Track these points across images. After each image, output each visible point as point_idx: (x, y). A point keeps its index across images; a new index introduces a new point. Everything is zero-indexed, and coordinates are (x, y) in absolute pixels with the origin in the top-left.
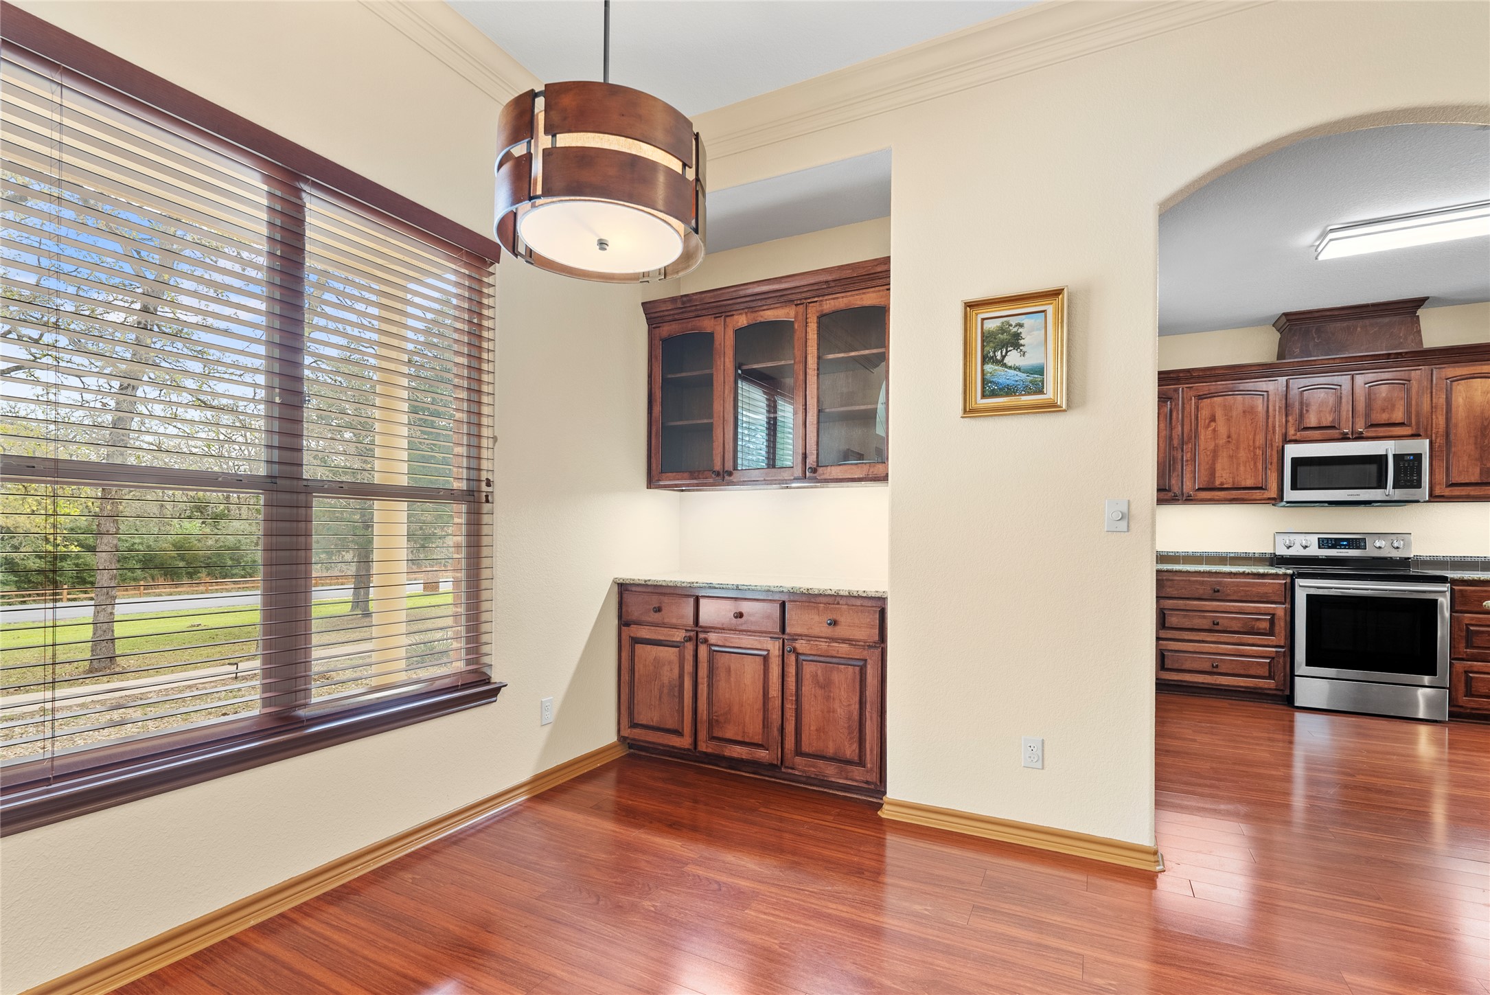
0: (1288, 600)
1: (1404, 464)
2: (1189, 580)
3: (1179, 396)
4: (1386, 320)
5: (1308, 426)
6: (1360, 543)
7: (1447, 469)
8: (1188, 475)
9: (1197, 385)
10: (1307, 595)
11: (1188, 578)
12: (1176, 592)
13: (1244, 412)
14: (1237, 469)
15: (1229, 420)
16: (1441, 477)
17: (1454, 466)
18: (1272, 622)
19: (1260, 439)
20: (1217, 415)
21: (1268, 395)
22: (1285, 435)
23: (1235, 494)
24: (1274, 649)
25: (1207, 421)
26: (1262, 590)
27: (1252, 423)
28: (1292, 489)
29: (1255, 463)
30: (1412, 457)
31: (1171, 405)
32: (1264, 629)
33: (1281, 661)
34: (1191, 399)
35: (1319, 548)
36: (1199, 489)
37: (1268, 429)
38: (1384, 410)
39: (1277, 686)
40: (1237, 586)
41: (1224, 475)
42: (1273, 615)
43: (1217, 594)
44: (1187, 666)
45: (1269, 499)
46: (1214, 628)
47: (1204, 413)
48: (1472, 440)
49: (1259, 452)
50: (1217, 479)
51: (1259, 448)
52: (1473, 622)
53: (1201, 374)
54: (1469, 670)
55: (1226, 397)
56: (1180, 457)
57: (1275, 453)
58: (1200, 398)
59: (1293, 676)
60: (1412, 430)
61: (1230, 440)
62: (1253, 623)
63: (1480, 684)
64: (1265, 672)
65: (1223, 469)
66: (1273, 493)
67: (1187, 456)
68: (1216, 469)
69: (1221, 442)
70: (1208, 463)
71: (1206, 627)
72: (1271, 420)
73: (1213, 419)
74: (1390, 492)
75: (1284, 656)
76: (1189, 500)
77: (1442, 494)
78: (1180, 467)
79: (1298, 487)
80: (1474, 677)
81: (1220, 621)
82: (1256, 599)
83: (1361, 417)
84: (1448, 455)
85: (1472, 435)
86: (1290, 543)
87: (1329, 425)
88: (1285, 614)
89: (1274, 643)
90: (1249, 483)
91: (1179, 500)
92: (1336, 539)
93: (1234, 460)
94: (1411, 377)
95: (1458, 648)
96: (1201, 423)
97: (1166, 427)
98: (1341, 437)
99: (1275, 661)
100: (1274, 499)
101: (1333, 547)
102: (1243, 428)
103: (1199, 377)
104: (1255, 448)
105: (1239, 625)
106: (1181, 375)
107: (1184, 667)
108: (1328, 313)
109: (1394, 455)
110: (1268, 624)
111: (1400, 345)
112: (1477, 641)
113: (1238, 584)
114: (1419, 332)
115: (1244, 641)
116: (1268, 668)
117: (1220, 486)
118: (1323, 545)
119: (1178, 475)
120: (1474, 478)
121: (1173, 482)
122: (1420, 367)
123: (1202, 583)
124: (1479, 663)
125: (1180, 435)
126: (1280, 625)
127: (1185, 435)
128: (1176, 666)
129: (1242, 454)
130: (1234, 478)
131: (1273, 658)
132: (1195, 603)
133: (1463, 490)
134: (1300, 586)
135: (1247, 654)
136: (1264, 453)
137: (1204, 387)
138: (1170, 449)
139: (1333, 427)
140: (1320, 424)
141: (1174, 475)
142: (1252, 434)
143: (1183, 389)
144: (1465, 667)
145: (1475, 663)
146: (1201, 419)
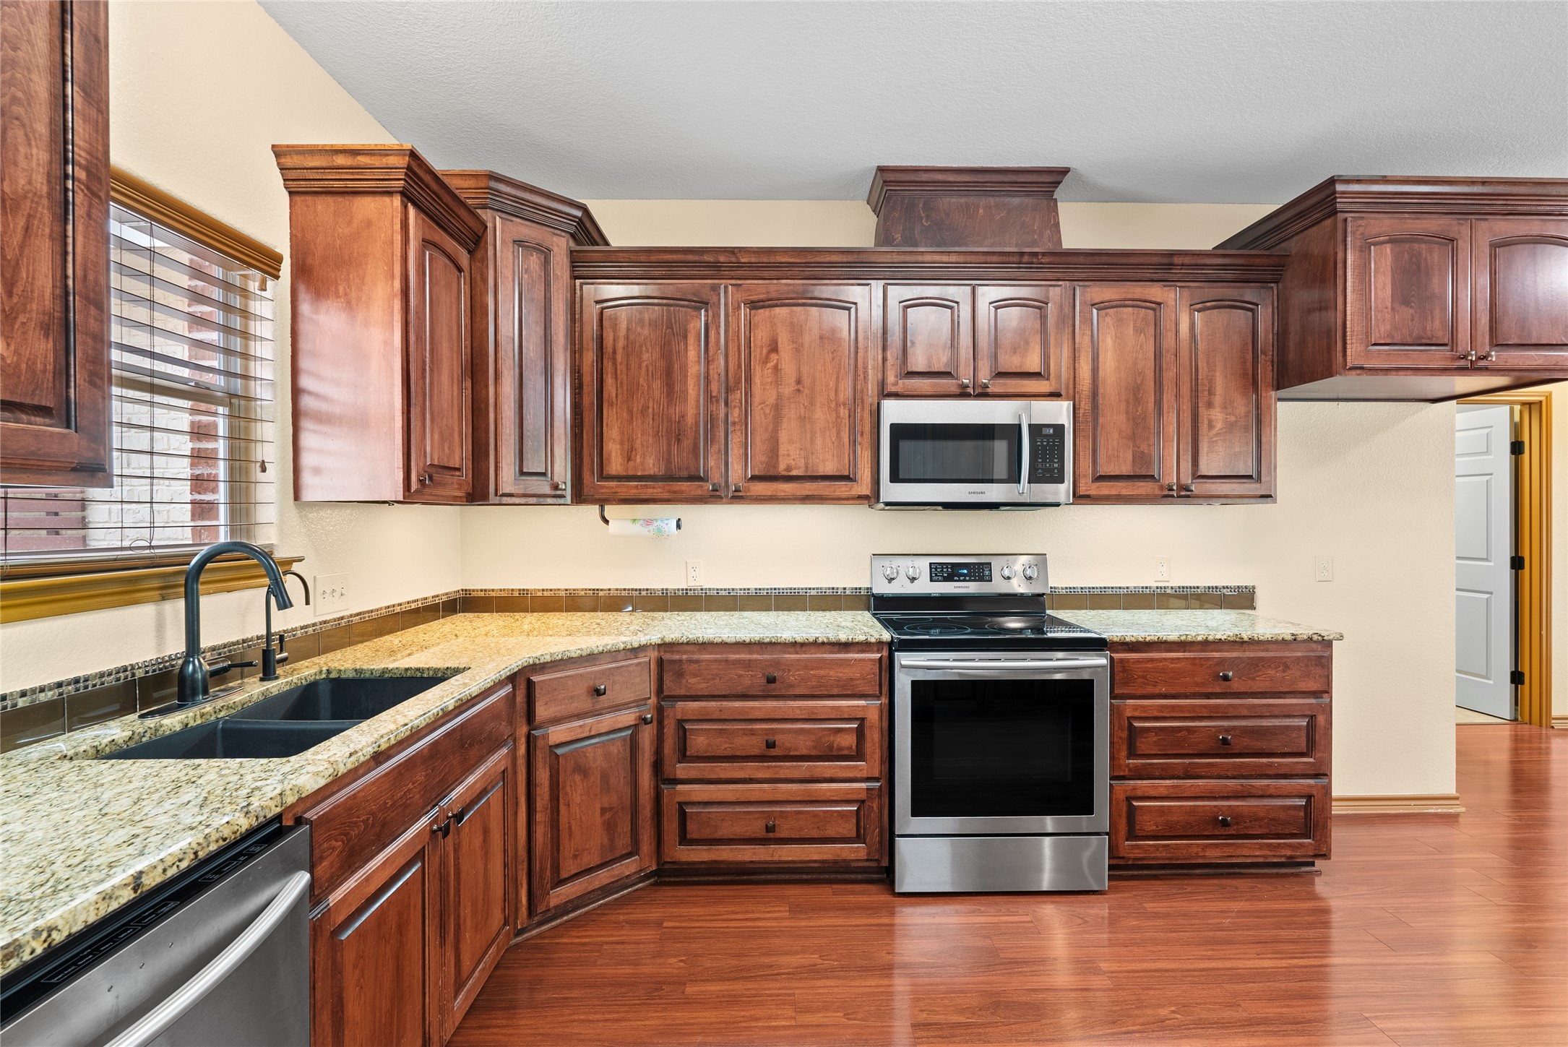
0: (885, 689)
1: (1042, 442)
2: (727, 661)
3: (719, 299)
4: (1016, 201)
5: (915, 369)
6: (984, 570)
7: (1094, 451)
8: (736, 451)
9: (749, 282)
10: (913, 682)
11: (724, 656)
12: (704, 685)
13: (821, 338)
14: (812, 441)
15: (798, 350)
16: (1086, 464)
17: (1102, 448)
18: (860, 733)
19: (846, 391)
20: (780, 340)
21: (857, 309)
22: (882, 384)
23: (808, 488)
24: (863, 785)
25: (765, 351)
26: (845, 673)
27: (833, 359)
28: (891, 481)
29: (838, 433)
30: (1051, 431)
31: (707, 316)
32: (848, 748)
33: (875, 806)
34: (739, 307)
35: (931, 581)
36: (754, 478)
37: (858, 373)
38: (1014, 350)
39: (868, 854)
40: (806, 667)
41: (792, 453)
42: (862, 720)
43: (772, 686)
44: (726, 831)
45: (860, 497)
46: (770, 752)
47: (761, 336)
48: (1123, 407)
49: (844, 412)
50: (781, 458)
51: (844, 404)
52: (1137, 714)
53: (753, 260)
54: (1132, 794)
55: (794, 308)
56: (722, 415)
57: (867, 415)
58: (754, 305)
59: (892, 836)
60: (1051, 385)
61: (800, 387)
62: (832, 738)
63: (1145, 818)
64: (848, 829)
65: (791, 442)
66: (864, 488)
67: (735, 415)
68: (780, 442)
69: (788, 390)
70: (767, 429)
71: (756, 752)
72: (860, 355)
73: (774, 348)
74: (1024, 489)
75: (880, 797)
76: (738, 497)
77: (1088, 493)
78: (722, 435)
79: (901, 477)
80: (1138, 806)
81: (779, 739)
82: (835, 691)
83: (986, 358)
84: (1095, 429)
85: (1123, 398)
86: (892, 573)
87: (943, 370)
88: (881, 718)
89: (865, 775)
90: (829, 468)
91: (721, 498)
92: (953, 565)
93: (808, 427)
94: (1048, 298)
95: (1119, 759)
96: (756, 354)
97: (699, 357)
98: (958, 391)
99: (866, 808)
100: (866, 498)
101: (949, 578)
102: (819, 367)
103: (750, 265)
104: (838, 405)
105: (809, 743)
106: (722, 259)
107: (718, 835)
108: (940, 177)
109: (1030, 425)
110: (855, 738)
111: (1034, 243)
112: (1143, 745)
113: (807, 665)
114: (1057, 225)
115: (817, 774)
116: (854, 821)
117: (786, 473)
118: (936, 575)
119: (719, 451)
120: (1126, 469)
121: (711, 463)
122: (1060, 283)
123: (748, 665)
124: (1144, 782)
125: (723, 374)
126: (873, 740)
127: (730, 375)
128: (706, 833)
129: (820, 415)
130: (806, 458)
131: (863, 802)
132: (737, 704)
133: (1113, 486)
134: (902, 667)
135: (823, 798)
136: (852, 414)
137: (759, 288)
138: (706, 400)
139: (946, 374)
140: (930, 367)
141: (713, 450)
142: (834, 379)
143: (726, 288)
144: (1126, 791)
145: (1139, 782)
146: (755, 345)
